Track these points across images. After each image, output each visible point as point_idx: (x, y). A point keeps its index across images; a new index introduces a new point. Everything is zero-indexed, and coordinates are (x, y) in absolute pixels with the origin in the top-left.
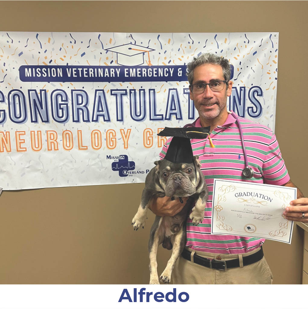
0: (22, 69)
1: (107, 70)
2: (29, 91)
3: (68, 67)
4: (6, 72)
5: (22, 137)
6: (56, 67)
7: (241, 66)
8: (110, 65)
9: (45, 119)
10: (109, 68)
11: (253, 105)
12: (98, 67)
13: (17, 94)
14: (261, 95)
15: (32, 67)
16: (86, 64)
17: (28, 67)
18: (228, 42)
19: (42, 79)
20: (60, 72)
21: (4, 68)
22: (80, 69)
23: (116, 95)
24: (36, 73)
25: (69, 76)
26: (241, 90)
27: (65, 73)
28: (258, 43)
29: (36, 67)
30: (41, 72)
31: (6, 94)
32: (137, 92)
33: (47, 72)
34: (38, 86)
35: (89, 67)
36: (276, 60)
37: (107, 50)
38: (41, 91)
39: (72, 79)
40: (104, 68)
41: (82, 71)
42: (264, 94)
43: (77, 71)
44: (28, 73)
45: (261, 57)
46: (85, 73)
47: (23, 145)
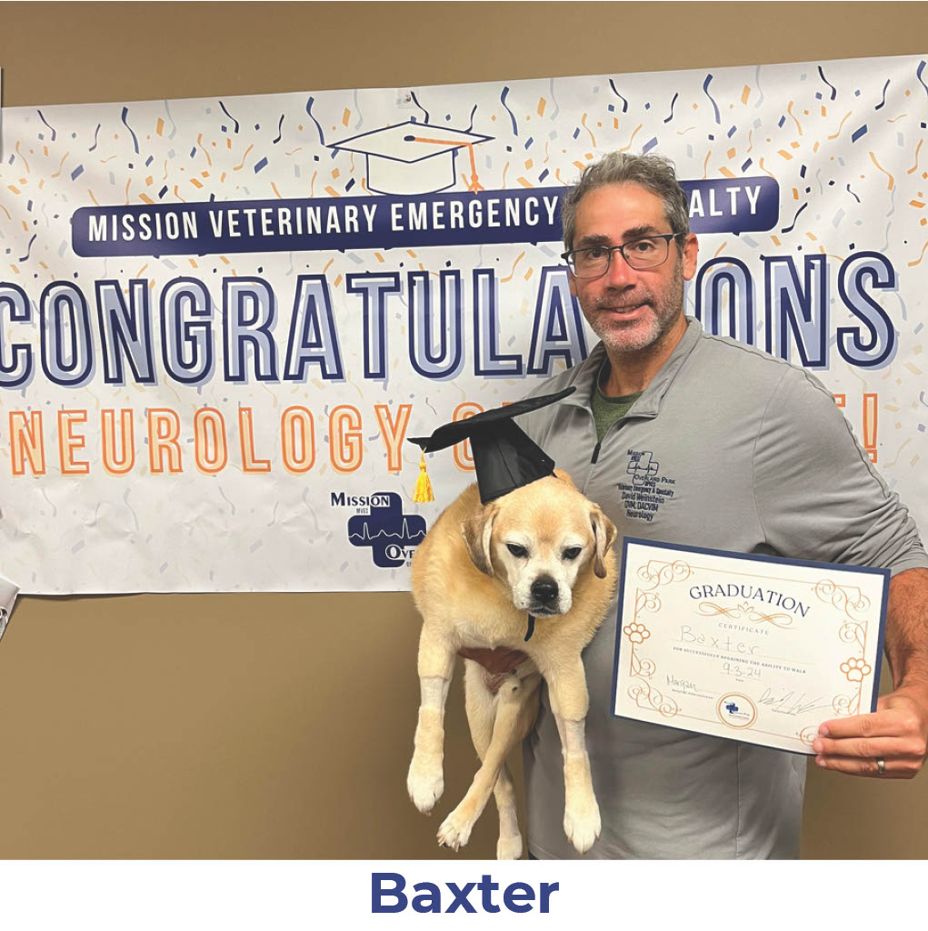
0: (80, 219)
1: (333, 210)
2: (98, 284)
3: (214, 205)
4: (33, 230)
5: (77, 429)
6: (179, 208)
7: (806, 182)
8: (343, 194)
9: (143, 373)
10: (340, 203)
11: (856, 322)
12: (304, 203)
13: (65, 294)
14: (891, 284)
15: (109, 211)
16: (270, 195)
17: (98, 211)
18: (754, 97)
19: (137, 248)
20: (191, 225)
21: (30, 217)
22: (250, 212)
23: (364, 291)
24: (121, 228)
25: (218, 233)
26: (809, 267)
27: (204, 225)
28: (873, 94)
29: (121, 211)
30: (136, 225)
31: (34, 297)
32: (435, 281)
33: (152, 225)
34: (124, 268)
35: (276, 204)
37: (335, 147)
38: (132, 283)
39: (226, 245)
40: (324, 204)
41: (257, 218)
42: (899, 279)
43: (242, 219)
44: (97, 230)
45: (884, 145)
46: (265, 222)
47: (79, 455)
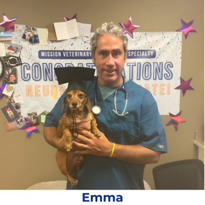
0: (40, 52)
1: (84, 53)
2: (43, 64)
3: (64, 51)
4: (31, 54)
5: (38, 89)
6: (58, 51)
7: (160, 50)
8: (86, 50)
9: (51, 79)
10: (86, 51)
11: (167, 73)
12: (80, 51)
13: (37, 65)
14: (172, 67)
15: (45, 51)
17: (43, 51)
18: (152, 37)
19: (50, 58)
20: (60, 54)
21: (31, 52)
22: (70, 52)
23: (89, 66)
24: (47, 54)
25: (64, 56)
26: (160, 64)
27: (62, 54)
29: (47, 51)
30: (50, 54)
31: (31, 66)
33: (53, 54)
34: (48, 61)
35: (75, 51)
36: (181, 47)
37: (85, 42)
38: (49, 64)
39: (66, 58)
40: (83, 52)
41: (71, 54)
42: (174, 66)
43: (69, 53)
44: (43, 54)
45: (172, 46)
46: (73, 54)
47: (39, 93)
